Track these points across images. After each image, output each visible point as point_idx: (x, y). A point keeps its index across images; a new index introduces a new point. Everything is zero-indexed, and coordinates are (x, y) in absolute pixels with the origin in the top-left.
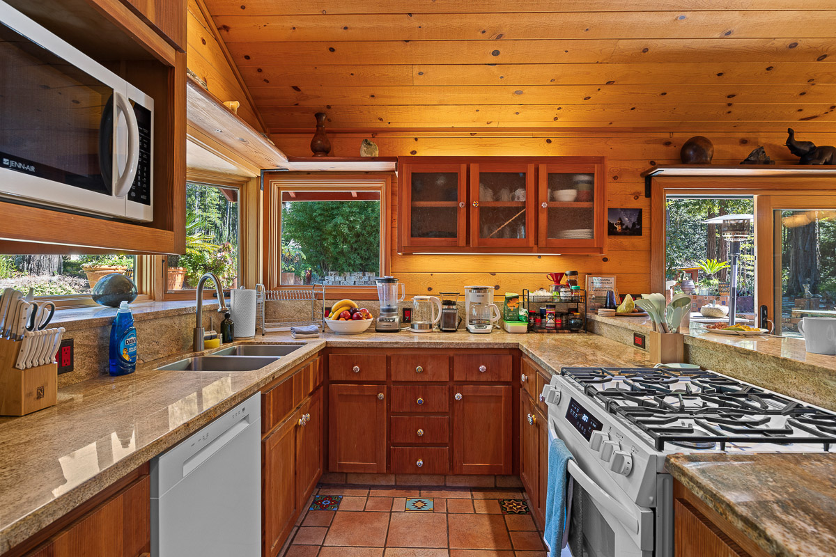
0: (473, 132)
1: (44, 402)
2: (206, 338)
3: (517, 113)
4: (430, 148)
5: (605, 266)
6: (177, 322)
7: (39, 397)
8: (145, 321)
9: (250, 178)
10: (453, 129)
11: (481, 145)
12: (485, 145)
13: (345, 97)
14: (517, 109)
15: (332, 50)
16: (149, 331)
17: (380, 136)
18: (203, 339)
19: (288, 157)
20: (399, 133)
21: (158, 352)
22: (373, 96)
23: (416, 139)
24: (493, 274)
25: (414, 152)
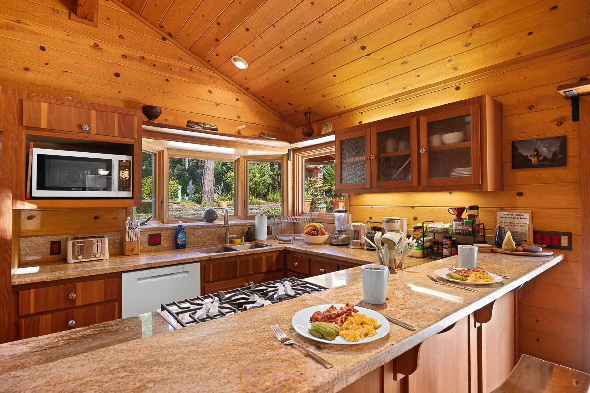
0: (396, 98)
1: (134, 253)
2: (230, 238)
3: (419, 76)
4: (370, 117)
5: (520, 201)
6: (218, 230)
7: (132, 251)
8: (198, 229)
9: (284, 155)
10: (383, 100)
11: (403, 107)
12: (406, 106)
13: (311, 101)
14: (417, 72)
15: (287, 81)
16: (200, 233)
17: (343, 116)
18: (228, 239)
19: (288, 142)
20: (352, 112)
21: (206, 242)
22: (323, 96)
23: (362, 113)
24: (413, 208)
25: (361, 122)
